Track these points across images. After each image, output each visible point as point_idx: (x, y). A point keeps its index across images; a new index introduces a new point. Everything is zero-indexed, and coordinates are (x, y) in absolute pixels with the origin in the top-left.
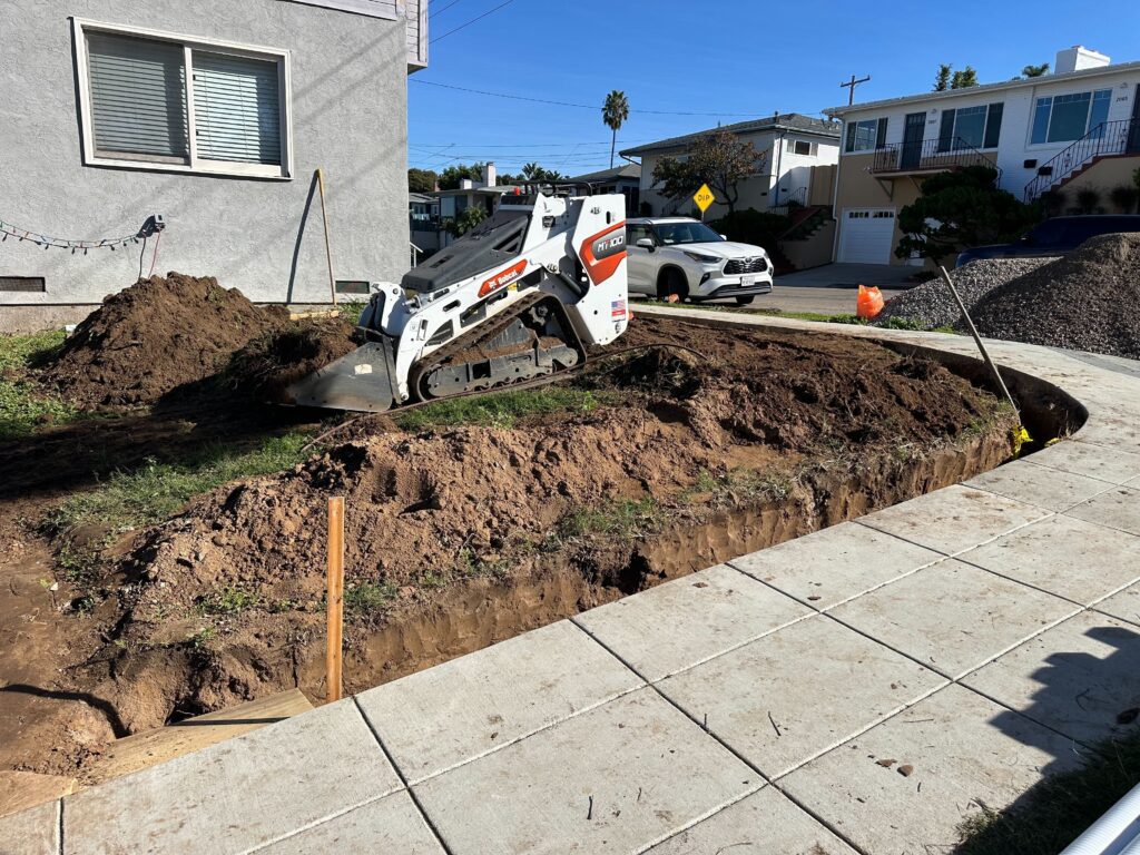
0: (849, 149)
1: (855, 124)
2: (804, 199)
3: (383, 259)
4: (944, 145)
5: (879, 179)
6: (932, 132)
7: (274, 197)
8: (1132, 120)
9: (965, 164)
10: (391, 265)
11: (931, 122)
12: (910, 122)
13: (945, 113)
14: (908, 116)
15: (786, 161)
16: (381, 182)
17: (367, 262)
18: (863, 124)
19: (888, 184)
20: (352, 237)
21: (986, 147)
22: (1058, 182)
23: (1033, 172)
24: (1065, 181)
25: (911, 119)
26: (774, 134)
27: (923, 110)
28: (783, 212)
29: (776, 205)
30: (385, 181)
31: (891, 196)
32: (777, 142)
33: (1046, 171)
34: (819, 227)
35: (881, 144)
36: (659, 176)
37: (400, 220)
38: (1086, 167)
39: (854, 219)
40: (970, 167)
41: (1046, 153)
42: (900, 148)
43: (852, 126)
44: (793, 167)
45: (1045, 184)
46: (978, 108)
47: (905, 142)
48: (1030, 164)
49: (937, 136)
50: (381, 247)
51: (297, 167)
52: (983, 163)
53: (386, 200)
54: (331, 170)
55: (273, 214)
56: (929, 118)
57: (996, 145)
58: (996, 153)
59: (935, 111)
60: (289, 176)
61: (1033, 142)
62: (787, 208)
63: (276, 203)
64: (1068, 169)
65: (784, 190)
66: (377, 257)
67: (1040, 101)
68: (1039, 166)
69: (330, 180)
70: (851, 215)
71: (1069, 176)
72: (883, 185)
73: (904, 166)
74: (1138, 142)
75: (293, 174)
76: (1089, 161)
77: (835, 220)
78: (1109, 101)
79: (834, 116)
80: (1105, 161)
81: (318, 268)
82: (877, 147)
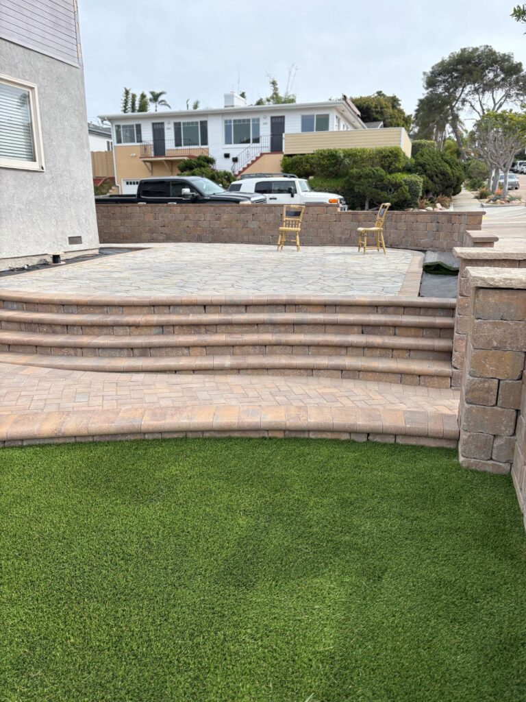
3: (86, 221)
4: (178, 144)
5: (145, 161)
6: (169, 135)
7: (37, 183)
8: (272, 135)
11: (169, 129)
12: (155, 127)
13: (175, 124)
14: (153, 124)
16: (82, 172)
17: (79, 224)
19: (149, 165)
20: (72, 208)
21: (202, 144)
23: (230, 160)
24: (249, 165)
27: (162, 122)
31: (152, 172)
33: (235, 160)
35: (140, 140)
37: (91, 196)
38: (257, 158)
39: (129, 186)
41: (236, 150)
42: (152, 143)
43: (118, 127)
46: (193, 123)
47: (155, 140)
48: (227, 156)
49: (173, 138)
50: (85, 213)
52: (205, 155)
56: (166, 126)
57: (207, 144)
58: (208, 148)
59: (169, 123)
61: (226, 143)
64: (248, 159)
67: (226, 122)
68: (232, 156)
70: (127, 183)
71: (250, 162)
72: (146, 165)
73: (156, 154)
74: (276, 147)
75: (44, 168)
76: (259, 155)
77: (118, 187)
78: (259, 124)
79: (105, 120)
80: (265, 156)
81: (60, 229)
82: (138, 142)
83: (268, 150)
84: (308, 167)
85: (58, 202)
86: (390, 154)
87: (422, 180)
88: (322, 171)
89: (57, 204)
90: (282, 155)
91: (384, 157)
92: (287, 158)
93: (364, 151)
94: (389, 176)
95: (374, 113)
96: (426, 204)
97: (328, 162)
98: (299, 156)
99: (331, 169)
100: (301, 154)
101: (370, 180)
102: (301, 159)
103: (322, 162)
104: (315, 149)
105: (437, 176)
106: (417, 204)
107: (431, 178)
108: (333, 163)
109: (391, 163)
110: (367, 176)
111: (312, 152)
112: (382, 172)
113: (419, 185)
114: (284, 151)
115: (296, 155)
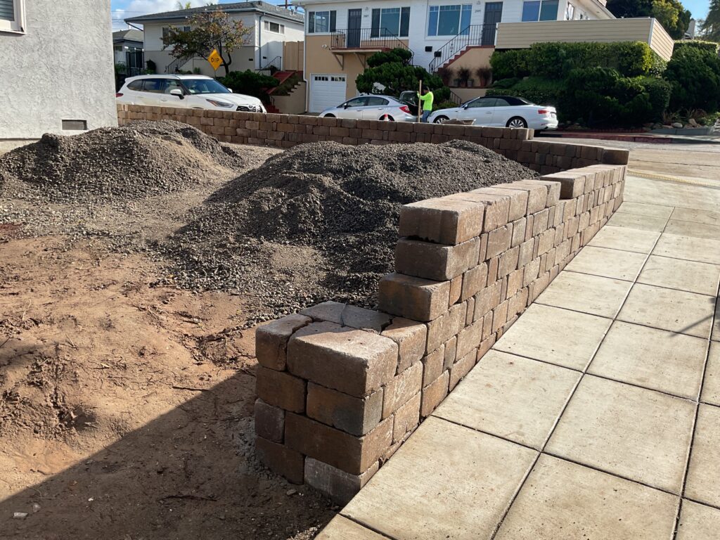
0: (311, 30)
1: (314, 13)
2: (280, 65)
3: (96, 102)
4: (374, 34)
5: (335, 54)
6: (366, 23)
7: (11, 48)
8: (484, 25)
9: (392, 47)
10: (102, 106)
11: (366, 16)
12: (351, 15)
13: (374, 10)
14: (350, 11)
15: (265, 37)
16: (93, 39)
17: (84, 104)
18: (319, 14)
19: (340, 57)
20: (73, 83)
21: (401, 35)
22: (447, 62)
23: (432, 54)
24: (451, 61)
25: (351, 13)
26: (255, 16)
27: (360, 8)
28: (268, 73)
29: (261, 69)
30: (96, 39)
31: (343, 66)
32: (257, 22)
33: (438, 54)
34: (296, 86)
35: (333, 30)
36: (166, 40)
37: (107, 71)
38: (463, 53)
39: (318, 81)
40: (395, 49)
41: (439, 42)
42: (346, 32)
43: (311, 14)
44: (270, 41)
45: (440, 63)
46: (394, 9)
47: (349, 29)
48: (429, 49)
49: (370, 26)
50: (95, 92)
51: (28, 24)
52: (402, 47)
53: (97, 53)
54: (55, 28)
55: (11, 63)
56: (363, 13)
57: (407, 35)
58: (408, 40)
59: (367, 9)
60: (22, 30)
61: (429, 34)
62: (270, 71)
63: (12, 54)
64: (453, 53)
65: (264, 58)
66: (92, 99)
67: (432, 8)
68: (434, 50)
69: (54, 36)
70: (316, 79)
71: (453, 58)
72: (337, 58)
73: (350, 45)
74: (487, 39)
75: (25, 30)
76: (464, 49)
77: (305, 82)
78: (470, 12)
79: (298, 6)
80: (472, 50)
81: (48, 109)
82: (331, 31)
83: (477, 43)
84: (523, 65)
85: (48, 74)
86: (630, 51)
87: (671, 86)
88: (538, 70)
89: (47, 77)
90: (494, 50)
91: (622, 54)
92: (498, 53)
93: (595, 46)
94: (623, 80)
95: (640, 7)
96: (674, 118)
97: (546, 59)
98: (513, 51)
99: (550, 68)
100: (516, 49)
101: (597, 83)
102: (515, 54)
103: (539, 59)
104: (532, 43)
105: (694, 84)
106: (661, 118)
107: (685, 85)
108: (553, 61)
109: (631, 64)
110: (593, 78)
111: (529, 47)
112: (616, 74)
113: (665, 94)
114: (495, 44)
115: (509, 49)
